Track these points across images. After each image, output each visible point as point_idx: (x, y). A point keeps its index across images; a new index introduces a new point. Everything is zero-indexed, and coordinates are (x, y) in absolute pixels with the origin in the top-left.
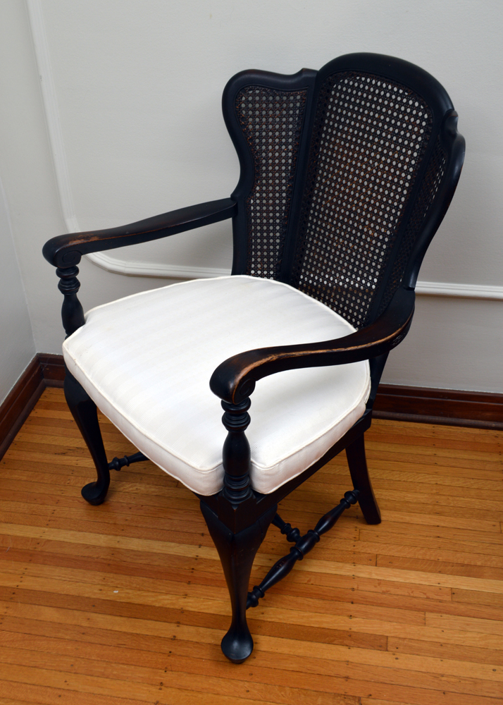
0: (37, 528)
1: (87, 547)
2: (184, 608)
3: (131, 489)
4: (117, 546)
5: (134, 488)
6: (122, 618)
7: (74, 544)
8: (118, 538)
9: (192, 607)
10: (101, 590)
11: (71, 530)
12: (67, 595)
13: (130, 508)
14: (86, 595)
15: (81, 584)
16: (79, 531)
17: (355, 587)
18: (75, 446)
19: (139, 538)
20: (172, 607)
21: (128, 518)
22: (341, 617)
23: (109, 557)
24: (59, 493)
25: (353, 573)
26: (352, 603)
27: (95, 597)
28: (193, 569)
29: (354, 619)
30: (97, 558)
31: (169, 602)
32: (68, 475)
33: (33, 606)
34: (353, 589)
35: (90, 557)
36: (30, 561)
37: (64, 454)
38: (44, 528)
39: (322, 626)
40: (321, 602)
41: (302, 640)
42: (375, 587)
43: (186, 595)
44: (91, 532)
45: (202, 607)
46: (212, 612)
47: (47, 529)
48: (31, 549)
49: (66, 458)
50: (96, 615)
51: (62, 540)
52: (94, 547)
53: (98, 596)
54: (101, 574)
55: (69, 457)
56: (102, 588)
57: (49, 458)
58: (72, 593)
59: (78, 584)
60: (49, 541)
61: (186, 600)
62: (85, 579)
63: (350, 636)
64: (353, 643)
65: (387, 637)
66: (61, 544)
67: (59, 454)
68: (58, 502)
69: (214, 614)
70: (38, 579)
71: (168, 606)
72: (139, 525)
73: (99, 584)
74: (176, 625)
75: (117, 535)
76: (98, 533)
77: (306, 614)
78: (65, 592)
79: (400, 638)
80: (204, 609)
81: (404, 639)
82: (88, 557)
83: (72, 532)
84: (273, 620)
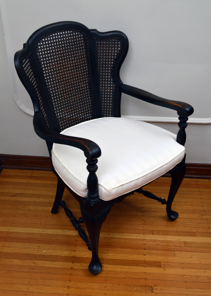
0: (7, 227)
1: (30, 234)
2: (75, 256)
3: (46, 209)
4: (43, 233)
5: (47, 209)
6: (49, 262)
7: (23, 233)
8: (43, 229)
9: (78, 255)
10: (38, 251)
11: (21, 227)
12: (23, 254)
13: (46, 217)
14: (32, 253)
15: (29, 249)
16: (25, 227)
17: (145, 243)
18: (19, 192)
19: (52, 229)
20: (69, 256)
21: (46, 221)
22: (140, 255)
23: (39, 237)
24: (14, 212)
25: (144, 238)
26: (145, 250)
27: (35, 254)
28: (76, 240)
29: (146, 256)
30: (35, 238)
31: (68, 254)
32: (17, 205)
33: (9, 259)
34: (144, 244)
35: (32, 238)
36: (5, 241)
37: (14, 196)
38: (10, 227)
39: (133, 259)
40: (132, 250)
41: (125, 265)
42: (153, 243)
43: (75, 251)
44: (30, 228)
45: (82, 255)
46: (87, 257)
47: (11, 228)
48: (5, 236)
49: (15, 198)
50: (37, 261)
51: (18, 231)
52: (33, 233)
53: (37, 253)
54: (37, 244)
55: (17, 198)
56: (38, 250)
57: (8, 198)
58: (26, 253)
59: (27, 249)
60: (12, 232)
61: (75, 253)
62: (30, 247)
63: (145, 262)
64: (147, 265)
65: (160, 262)
66: (18, 233)
67: (12, 196)
68: (14, 216)
69: (87, 258)
70: (10, 248)
71: (67, 256)
72: (51, 224)
73: (37, 248)
74: (72, 263)
75: (42, 228)
76: (34, 228)
77: (126, 255)
78: (22, 253)
79: (165, 262)
81: (167, 262)
82: (31, 238)
83: (22, 228)
84: (113, 258)
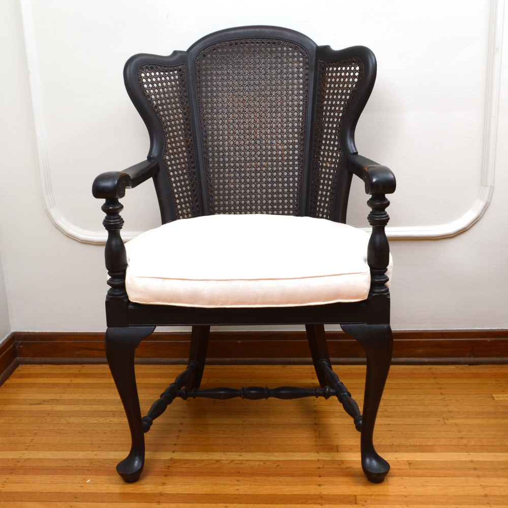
0: (17, 452)
1: (67, 460)
2: (163, 492)
3: (105, 421)
4: (95, 457)
5: (108, 421)
6: (104, 504)
7: (53, 459)
8: (95, 453)
9: (170, 491)
10: (82, 487)
11: (49, 450)
12: (49, 492)
13: (105, 433)
14: (68, 491)
15: (62, 484)
16: (58, 451)
17: (321, 466)
18: (50, 398)
19: (115, 451)
20: (151, 492)
21: (103, 439)
22: (311, 486)
23: (88, 465)
24: (37, 428)
25: (318, 458)
26: (320, 476)
27: (76, 492)
28: (169, 467)
29: (322, 487)
30: (76, 466)
31: (149, 489)
32: (44, 417)
33: (16, 502)
34: (319, 468)
35: (70, 466)
36: (11, 473)
37: (39, 404)
38: (24, 452)
39: (294, 493)
40: (291, 478)
41: (277, 503)
42: (339, 465)
43: (164, 484)
44: (69, 451)
45: (180, 490)
46: (190, 493)
47: (26, 452)
48: (11, 465)
49: (41, 406)
50: (78, 503)
51: (41, 457)
52: (73, 460)
53: (79, 491)
54: (81, 476)
55: (44, 406)
56: (81, 485)
57: (24, 407)
58: (54, 490)
59: (59, 484)
60: (28, 459)
61: (164, 487)
62: (66, 481)
63: (321, 497)
64: (324, 501)
65: (355, 496)
66: (40, 460)
67: (34, 404)
68: (35, 434)
69: (192, 494)
70: (20, 484)
71: (148, 492)
72: (115, 443)
73: (79, 483)
74: (157, 504)
75: (94, 451)
76: (77, 451)
77: (278, 487)
78: (47, 491)
79: (367, 495)
80: (182, 491)
81: (371, 495)
82: (67, 467)
83: (51, 452)
84: (248, 493)
